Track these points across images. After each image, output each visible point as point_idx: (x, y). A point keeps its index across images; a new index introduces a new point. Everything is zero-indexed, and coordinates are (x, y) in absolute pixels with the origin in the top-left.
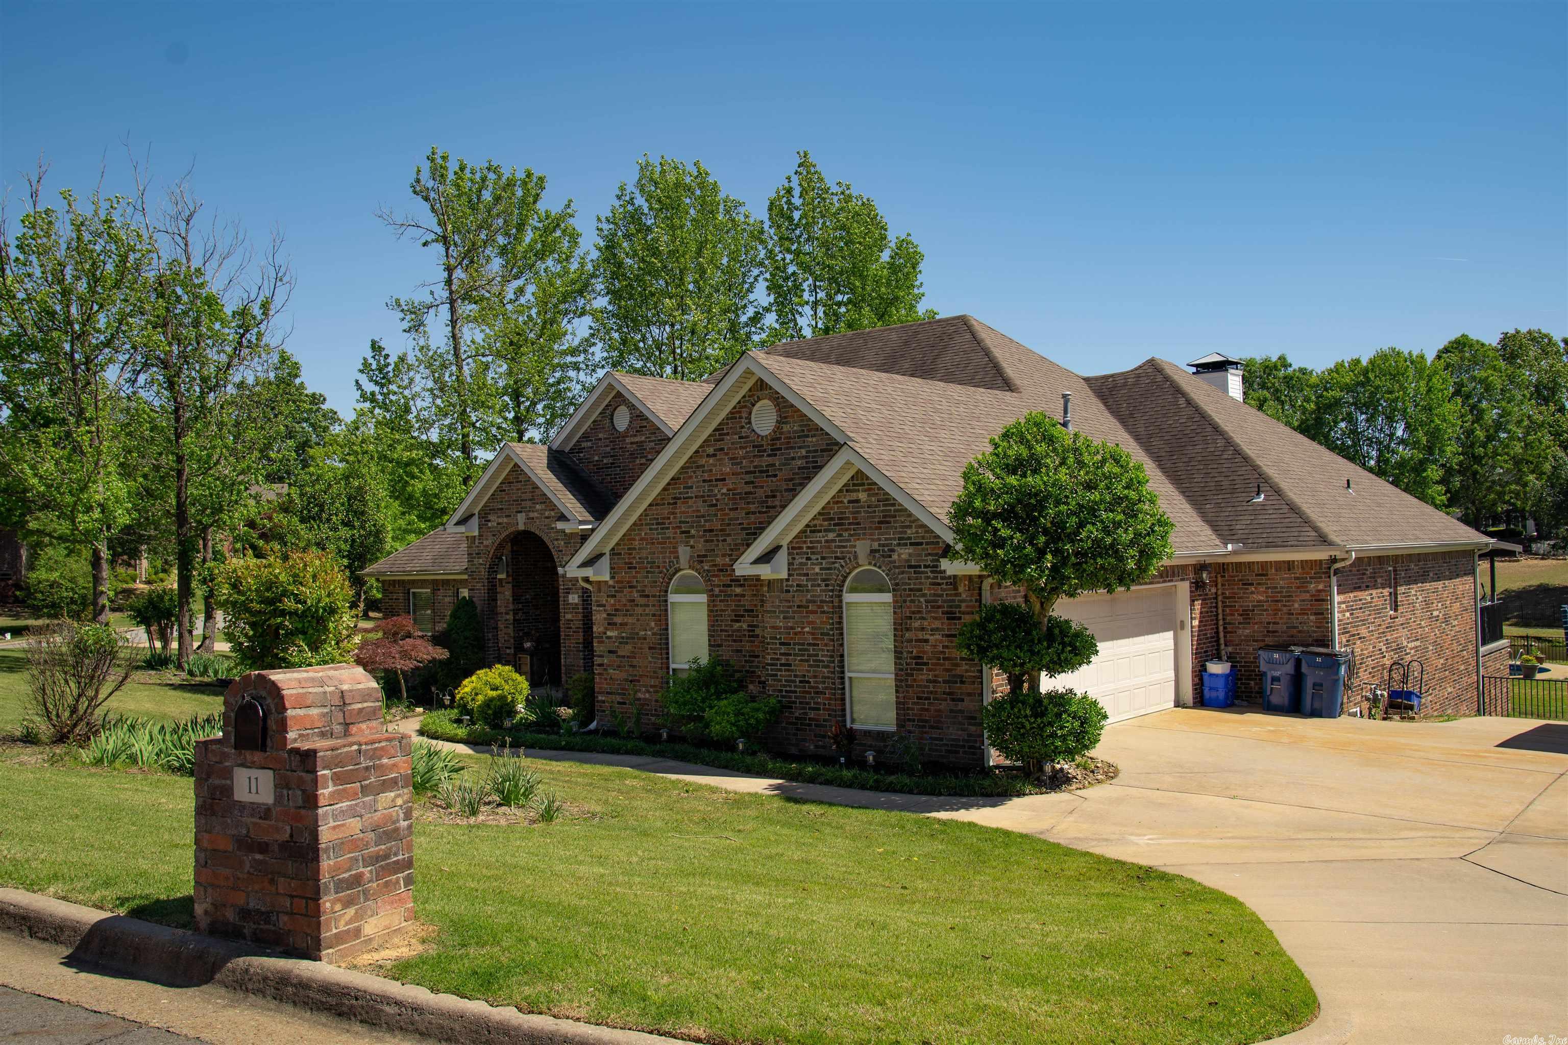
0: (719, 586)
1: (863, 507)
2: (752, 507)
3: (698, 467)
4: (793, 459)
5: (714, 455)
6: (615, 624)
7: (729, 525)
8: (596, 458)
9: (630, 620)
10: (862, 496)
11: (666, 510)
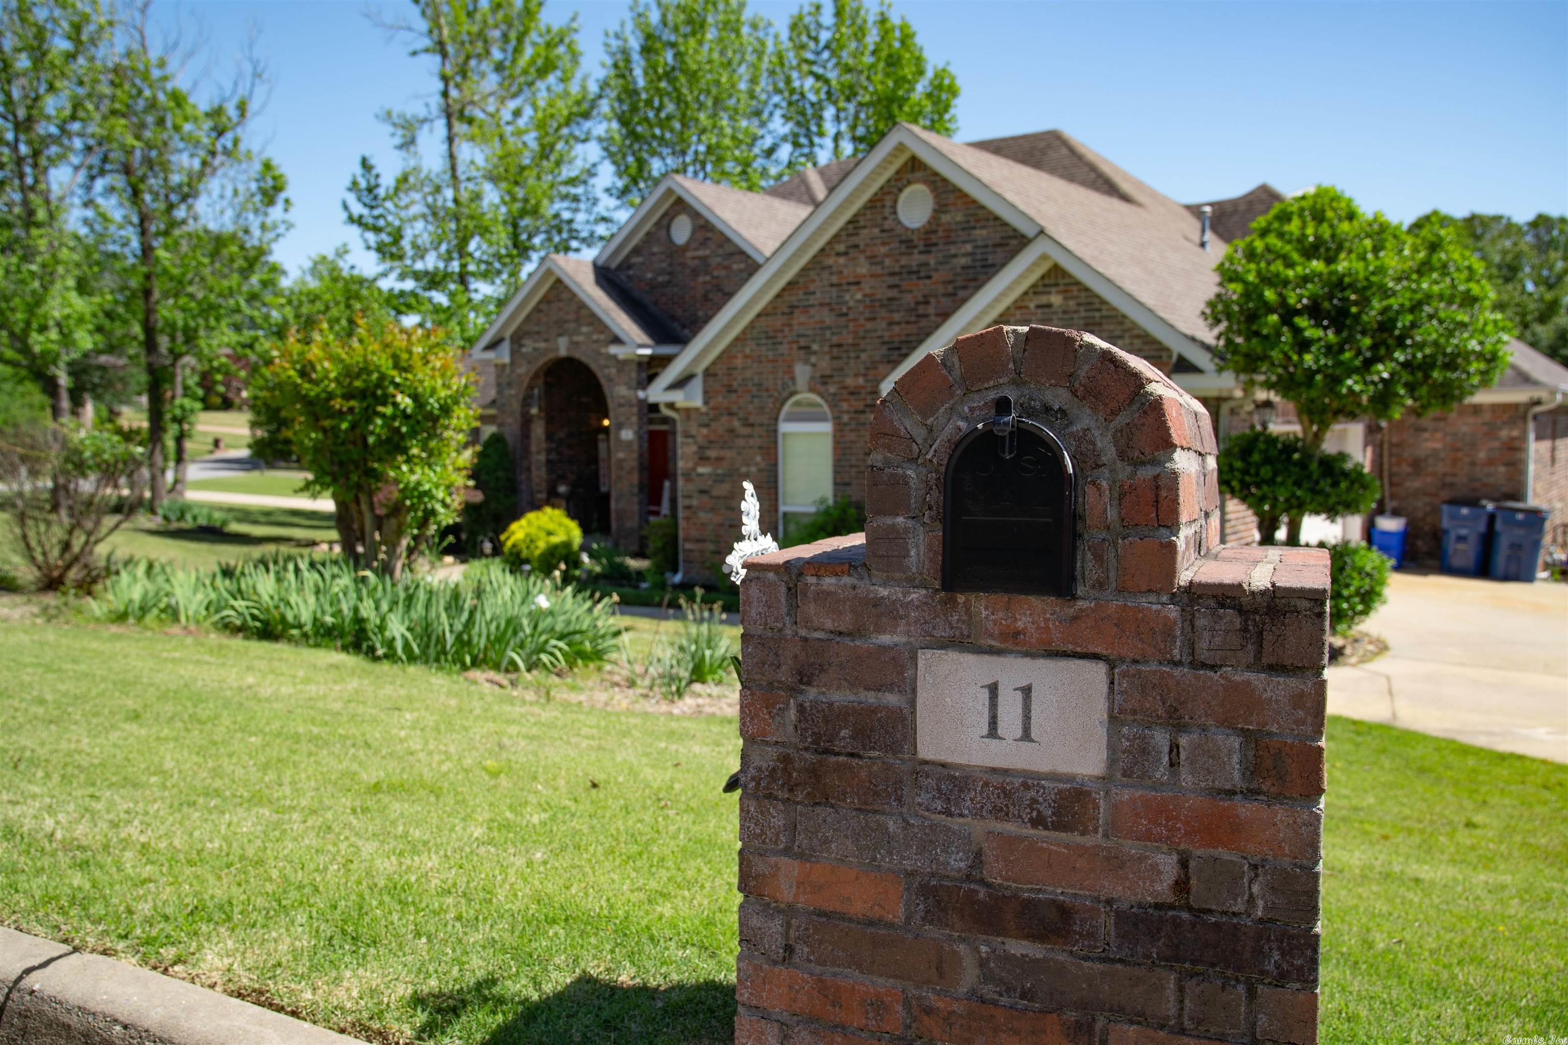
0: (848, 412)
1: (1056, 313)
2: (896, 317)
3: (824, 268)
4: (955, 256)
5: (846, 254)
6: (708, 459)
7: (864, 338)
8: (649, 276)
9: (728, 454)
10: (1056, 299)
11: (779, 321)
